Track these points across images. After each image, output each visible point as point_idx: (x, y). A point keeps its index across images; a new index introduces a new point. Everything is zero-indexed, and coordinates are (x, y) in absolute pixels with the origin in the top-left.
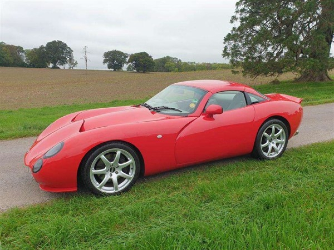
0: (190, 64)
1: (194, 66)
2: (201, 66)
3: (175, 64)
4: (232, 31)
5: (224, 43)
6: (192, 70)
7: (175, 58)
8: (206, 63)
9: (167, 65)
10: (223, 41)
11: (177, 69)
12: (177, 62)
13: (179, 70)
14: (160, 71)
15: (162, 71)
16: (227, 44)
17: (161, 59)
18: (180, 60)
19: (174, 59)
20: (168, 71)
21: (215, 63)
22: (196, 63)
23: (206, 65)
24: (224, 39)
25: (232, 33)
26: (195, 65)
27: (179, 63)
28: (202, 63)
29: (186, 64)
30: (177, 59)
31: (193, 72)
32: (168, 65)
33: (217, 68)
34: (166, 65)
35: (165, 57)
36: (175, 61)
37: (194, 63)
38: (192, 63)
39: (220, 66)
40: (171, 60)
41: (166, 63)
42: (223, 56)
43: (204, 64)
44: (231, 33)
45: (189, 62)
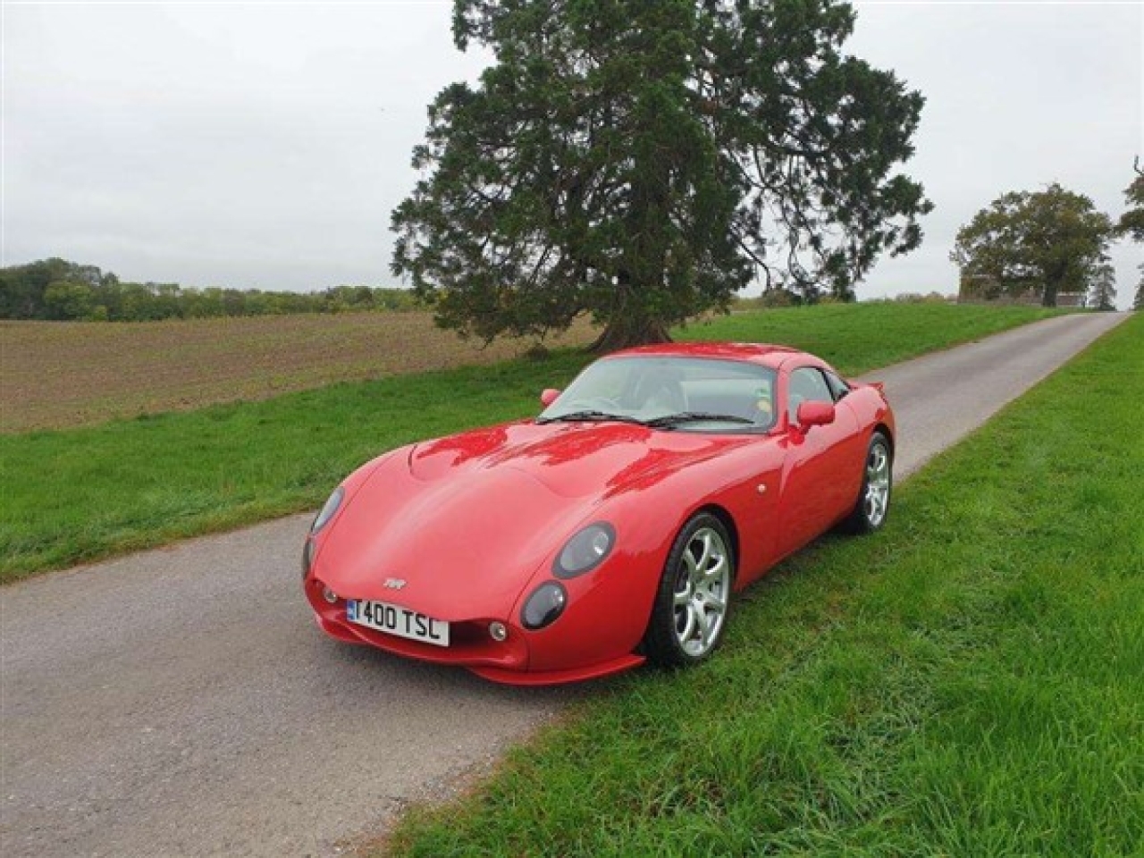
0: (157, 293)
1: (175, 299)
2: (199, 298)
3: (93, 288)
4: (416, 192)
5: (395, 229)
6: (167, 314)
7: (89, 268)
8: (223, 288)
9: (52, 291)
10: (390, 223)
11: (102, 309)
12: (98, 284)
13: (111, 311)
14: (24, 317)
15: (32, 317)
16: (403, 233)
17: (23, 268)
18: (112, 277)
19: (83, 269)
20: (64, 316)
21: (254, 292)
22: (182, 287)
23: (222, 296)
24: (393, 218)
25: (418, 198)
26: (178, 294)
27: (110, 285)
28: (208, 289)
29: (137, 290)
30: (98, 270)
31: (173, 323)
32: (61, 294)
33: (262, 306)
34: (50, 292)
35: (40, 263)
36: (91, 278)
37: (175, 287)
38: (163, 287)
39: (278, 301)
40: (69, 275)
41: (51, 284)
42: (392, 273)
43: (215, 292)
44: (413, 197)
45: (150, 284)
